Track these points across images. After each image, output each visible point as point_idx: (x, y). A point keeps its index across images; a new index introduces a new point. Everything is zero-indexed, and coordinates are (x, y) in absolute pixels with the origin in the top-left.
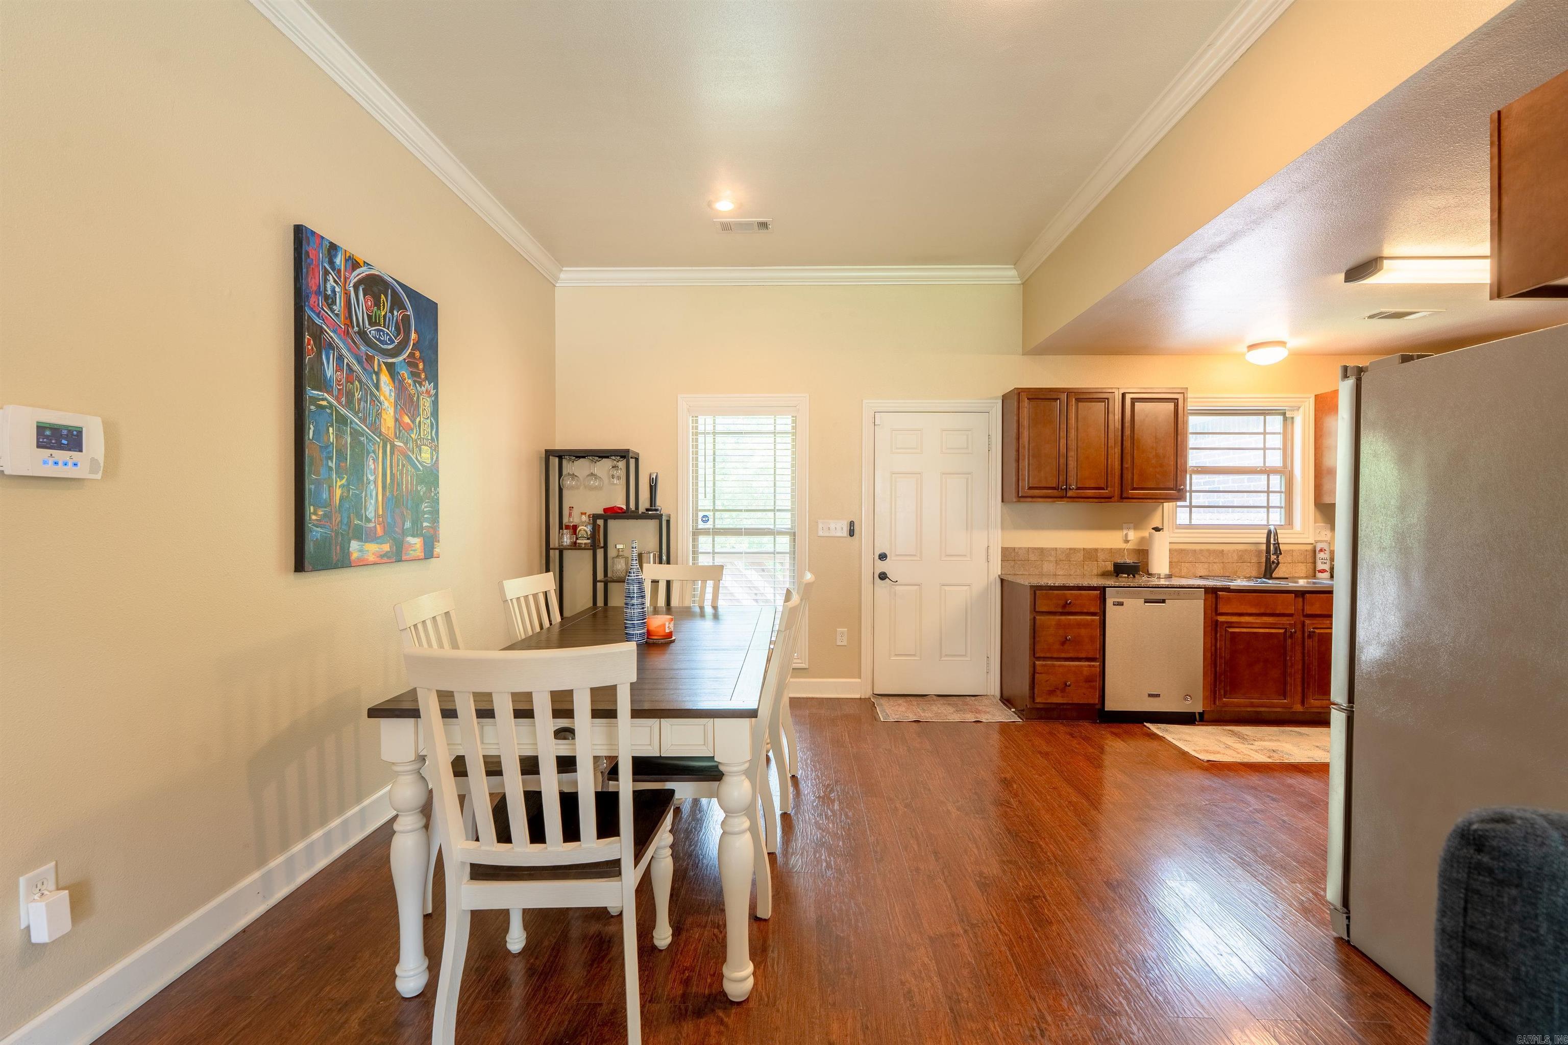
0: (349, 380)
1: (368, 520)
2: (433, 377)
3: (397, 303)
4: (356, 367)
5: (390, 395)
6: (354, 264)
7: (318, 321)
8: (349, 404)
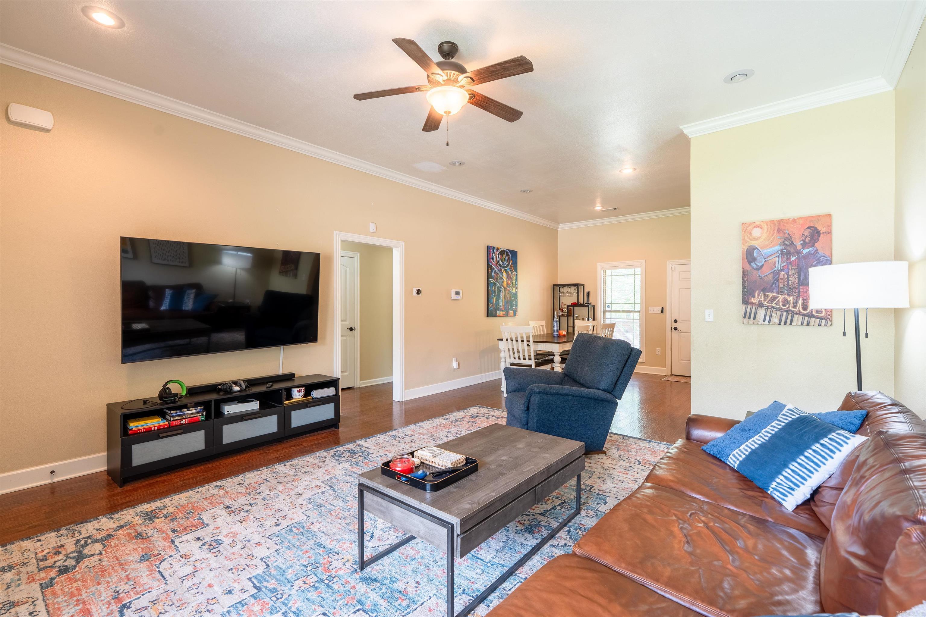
0: (497, 276)
1: (501, 306)
2: (516, 270)
3: (507, 255)
4: (498, 272)
5: (506, 277)
6: (498, 249)
7: (491, 264)
8: (497, 281)
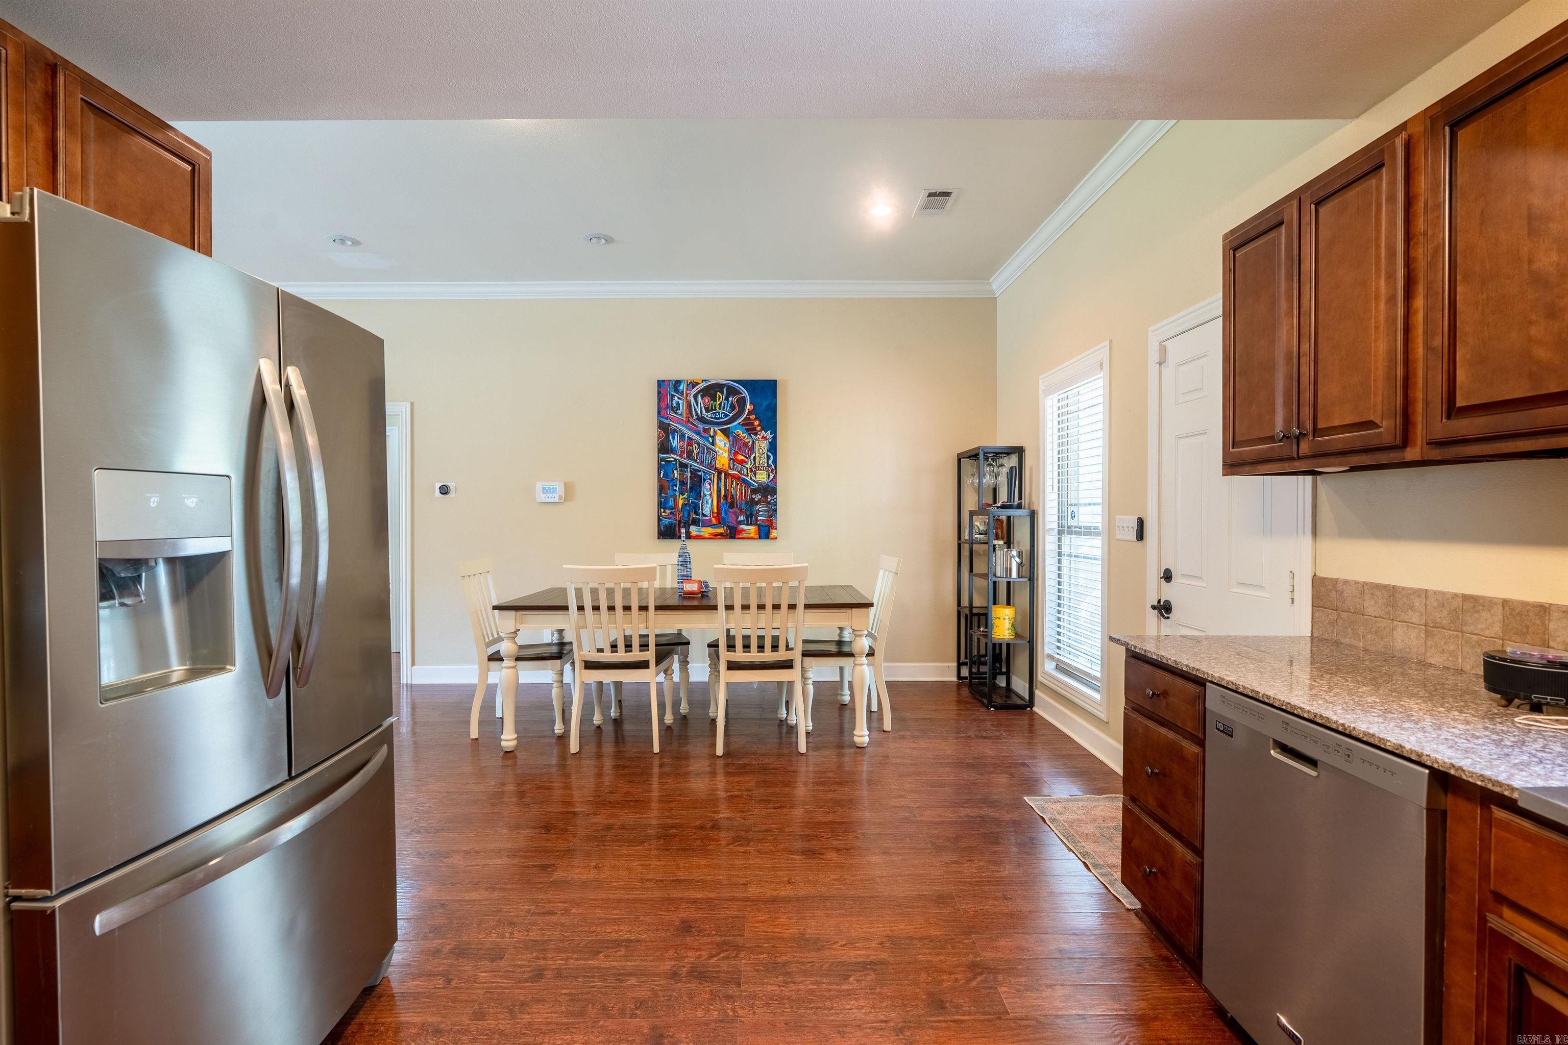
0: (691, 445)
1: (704, 515)
2: (771, 427)
3: (734, 392)
4: (697, 437)
5: (725, 446)
6: (694, 384)
7: (667, 421)
8: (689, 457)
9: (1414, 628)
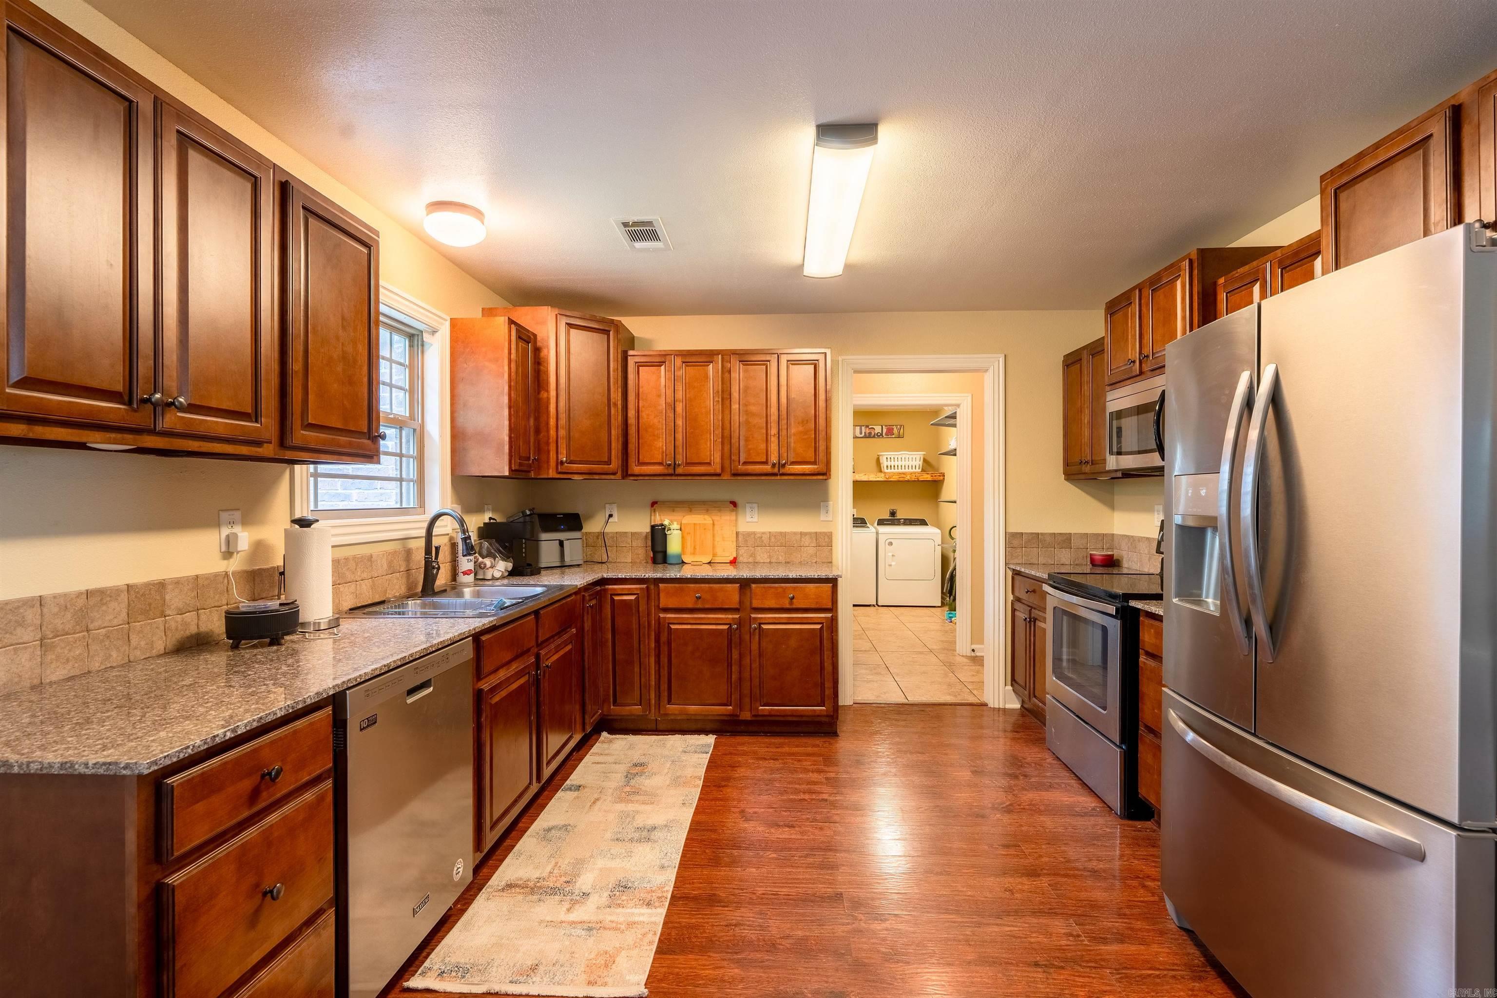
9: (26, 648)
